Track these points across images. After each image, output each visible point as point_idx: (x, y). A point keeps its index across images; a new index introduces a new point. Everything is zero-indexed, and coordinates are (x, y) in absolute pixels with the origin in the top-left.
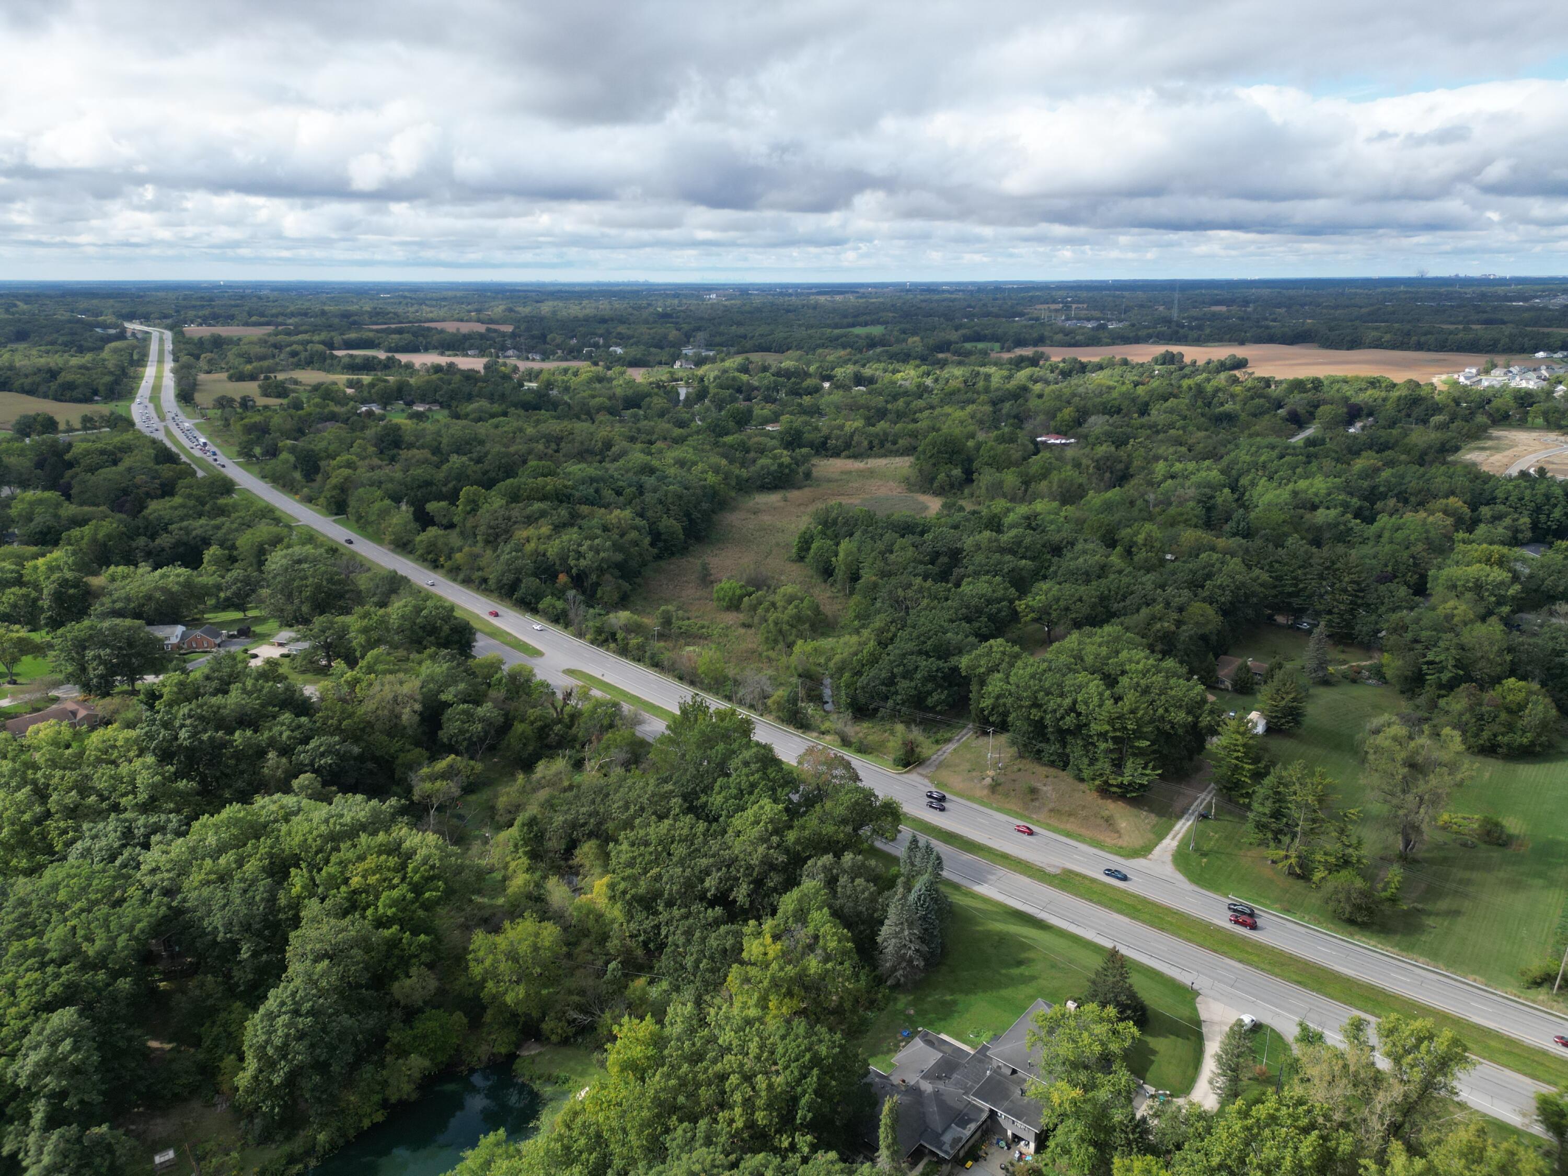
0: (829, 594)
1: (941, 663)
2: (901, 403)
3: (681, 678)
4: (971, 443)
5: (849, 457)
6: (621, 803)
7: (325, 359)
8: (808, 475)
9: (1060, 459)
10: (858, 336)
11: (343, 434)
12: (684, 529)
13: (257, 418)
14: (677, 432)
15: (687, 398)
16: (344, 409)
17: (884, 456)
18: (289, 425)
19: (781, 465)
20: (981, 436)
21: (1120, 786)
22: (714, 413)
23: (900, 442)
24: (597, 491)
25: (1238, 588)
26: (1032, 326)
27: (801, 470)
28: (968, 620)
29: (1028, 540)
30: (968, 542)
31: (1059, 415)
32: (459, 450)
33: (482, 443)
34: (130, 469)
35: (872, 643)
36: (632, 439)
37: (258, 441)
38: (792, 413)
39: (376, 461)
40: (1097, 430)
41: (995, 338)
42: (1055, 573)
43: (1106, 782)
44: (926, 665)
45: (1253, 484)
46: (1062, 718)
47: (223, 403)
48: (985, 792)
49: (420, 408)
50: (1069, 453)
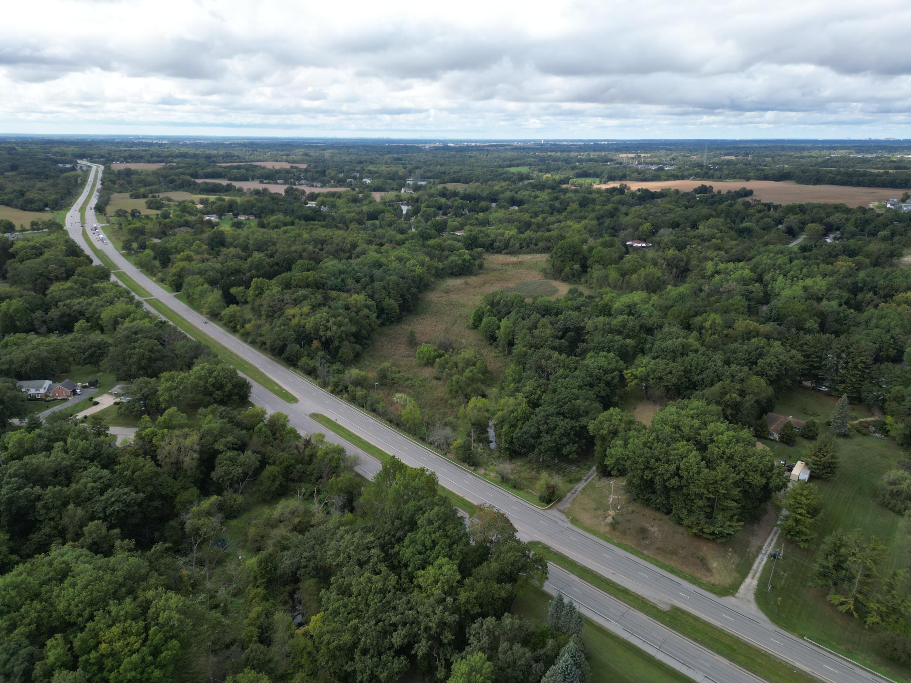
0: (493, 354)
1: (574, 423)
2: (539, 219)
3: (391, 421)
4: (585, 247)
5: (507, 254)
6: (333, 552)
7: (190, 185)
8: (481, 266)
9: (643, 258)
10: (513, 173)
11: (188, 237)
12: (400, 306)
13: (138, 225)
14: (400, 237)
15: (407, 213)
16: (194, 218)
17: (530, 253)
18: (157, 229)
19: (464, 260)
20: (591, 242)
21: (713, 533)
22: (423, 224)
23: (540, 244)
24: (343, 281)
25: (781, 365)
26: (618, 168)
27: (477, 263)
28: (591, 386)
29: (631, 324)
30: (589, 324)
31: (641, 228)
32: (259, 249)
33: (274, 244)
34: (47, 260)
35: (524, 405)
36: (370, 242)
37: (136, 240)
38: (472, 225)
39: (206, 256)
40: (666, 239)
41: (596, 175)
42: (651, 349)
43: (701, 530)
44: (563, 424)
45: (774, 280)
46: (669, 479)
47: (121, 213)
48: (608, 529)
49: (242, 218)
50: (650, 254)
